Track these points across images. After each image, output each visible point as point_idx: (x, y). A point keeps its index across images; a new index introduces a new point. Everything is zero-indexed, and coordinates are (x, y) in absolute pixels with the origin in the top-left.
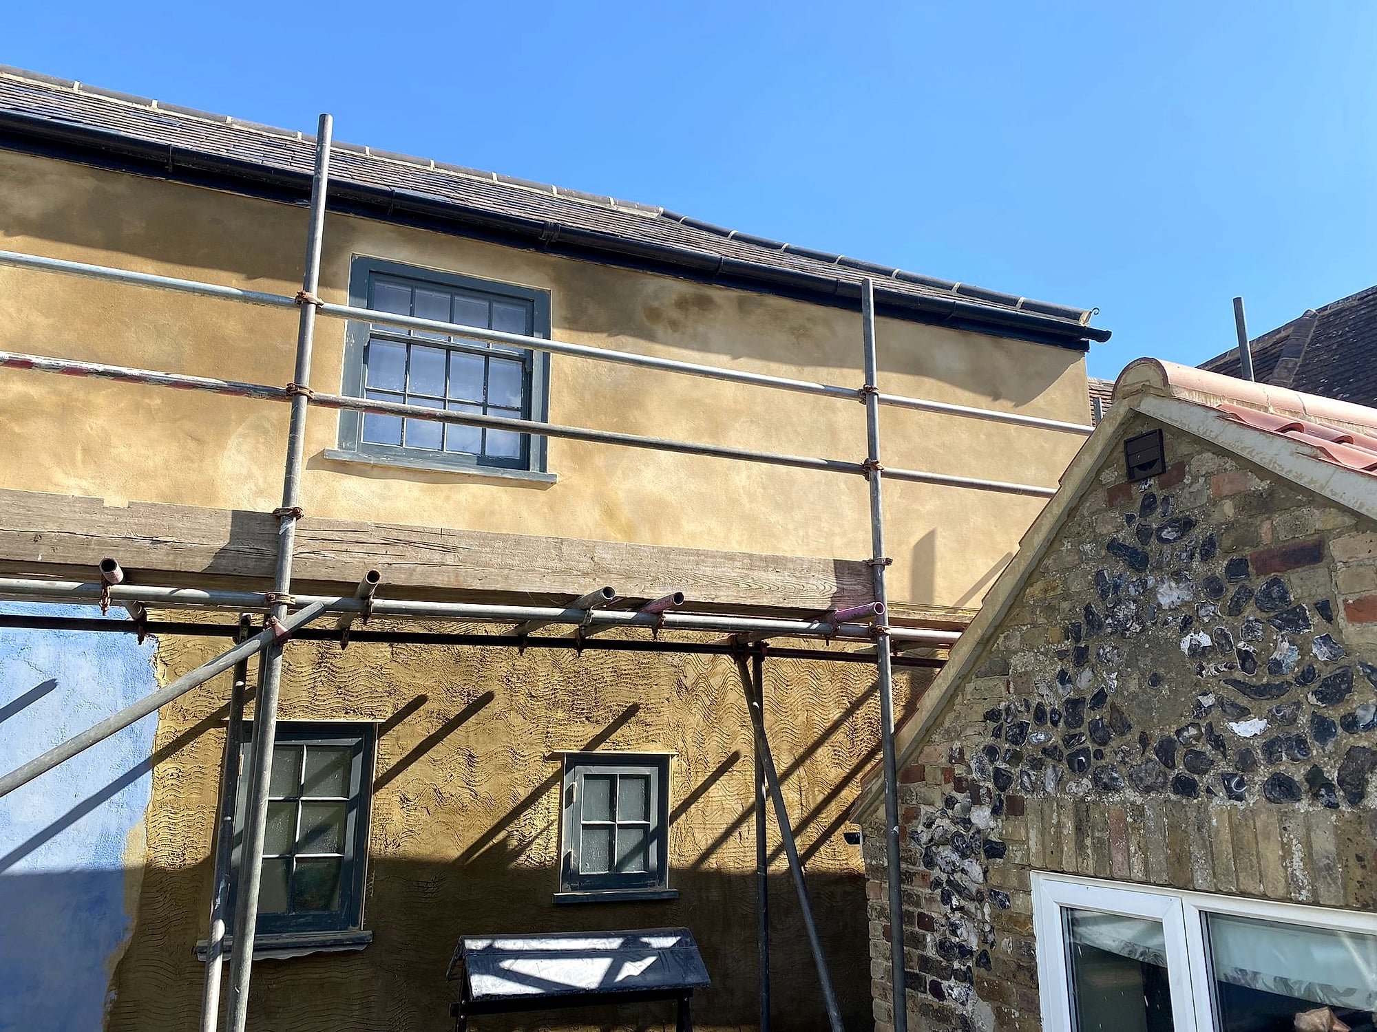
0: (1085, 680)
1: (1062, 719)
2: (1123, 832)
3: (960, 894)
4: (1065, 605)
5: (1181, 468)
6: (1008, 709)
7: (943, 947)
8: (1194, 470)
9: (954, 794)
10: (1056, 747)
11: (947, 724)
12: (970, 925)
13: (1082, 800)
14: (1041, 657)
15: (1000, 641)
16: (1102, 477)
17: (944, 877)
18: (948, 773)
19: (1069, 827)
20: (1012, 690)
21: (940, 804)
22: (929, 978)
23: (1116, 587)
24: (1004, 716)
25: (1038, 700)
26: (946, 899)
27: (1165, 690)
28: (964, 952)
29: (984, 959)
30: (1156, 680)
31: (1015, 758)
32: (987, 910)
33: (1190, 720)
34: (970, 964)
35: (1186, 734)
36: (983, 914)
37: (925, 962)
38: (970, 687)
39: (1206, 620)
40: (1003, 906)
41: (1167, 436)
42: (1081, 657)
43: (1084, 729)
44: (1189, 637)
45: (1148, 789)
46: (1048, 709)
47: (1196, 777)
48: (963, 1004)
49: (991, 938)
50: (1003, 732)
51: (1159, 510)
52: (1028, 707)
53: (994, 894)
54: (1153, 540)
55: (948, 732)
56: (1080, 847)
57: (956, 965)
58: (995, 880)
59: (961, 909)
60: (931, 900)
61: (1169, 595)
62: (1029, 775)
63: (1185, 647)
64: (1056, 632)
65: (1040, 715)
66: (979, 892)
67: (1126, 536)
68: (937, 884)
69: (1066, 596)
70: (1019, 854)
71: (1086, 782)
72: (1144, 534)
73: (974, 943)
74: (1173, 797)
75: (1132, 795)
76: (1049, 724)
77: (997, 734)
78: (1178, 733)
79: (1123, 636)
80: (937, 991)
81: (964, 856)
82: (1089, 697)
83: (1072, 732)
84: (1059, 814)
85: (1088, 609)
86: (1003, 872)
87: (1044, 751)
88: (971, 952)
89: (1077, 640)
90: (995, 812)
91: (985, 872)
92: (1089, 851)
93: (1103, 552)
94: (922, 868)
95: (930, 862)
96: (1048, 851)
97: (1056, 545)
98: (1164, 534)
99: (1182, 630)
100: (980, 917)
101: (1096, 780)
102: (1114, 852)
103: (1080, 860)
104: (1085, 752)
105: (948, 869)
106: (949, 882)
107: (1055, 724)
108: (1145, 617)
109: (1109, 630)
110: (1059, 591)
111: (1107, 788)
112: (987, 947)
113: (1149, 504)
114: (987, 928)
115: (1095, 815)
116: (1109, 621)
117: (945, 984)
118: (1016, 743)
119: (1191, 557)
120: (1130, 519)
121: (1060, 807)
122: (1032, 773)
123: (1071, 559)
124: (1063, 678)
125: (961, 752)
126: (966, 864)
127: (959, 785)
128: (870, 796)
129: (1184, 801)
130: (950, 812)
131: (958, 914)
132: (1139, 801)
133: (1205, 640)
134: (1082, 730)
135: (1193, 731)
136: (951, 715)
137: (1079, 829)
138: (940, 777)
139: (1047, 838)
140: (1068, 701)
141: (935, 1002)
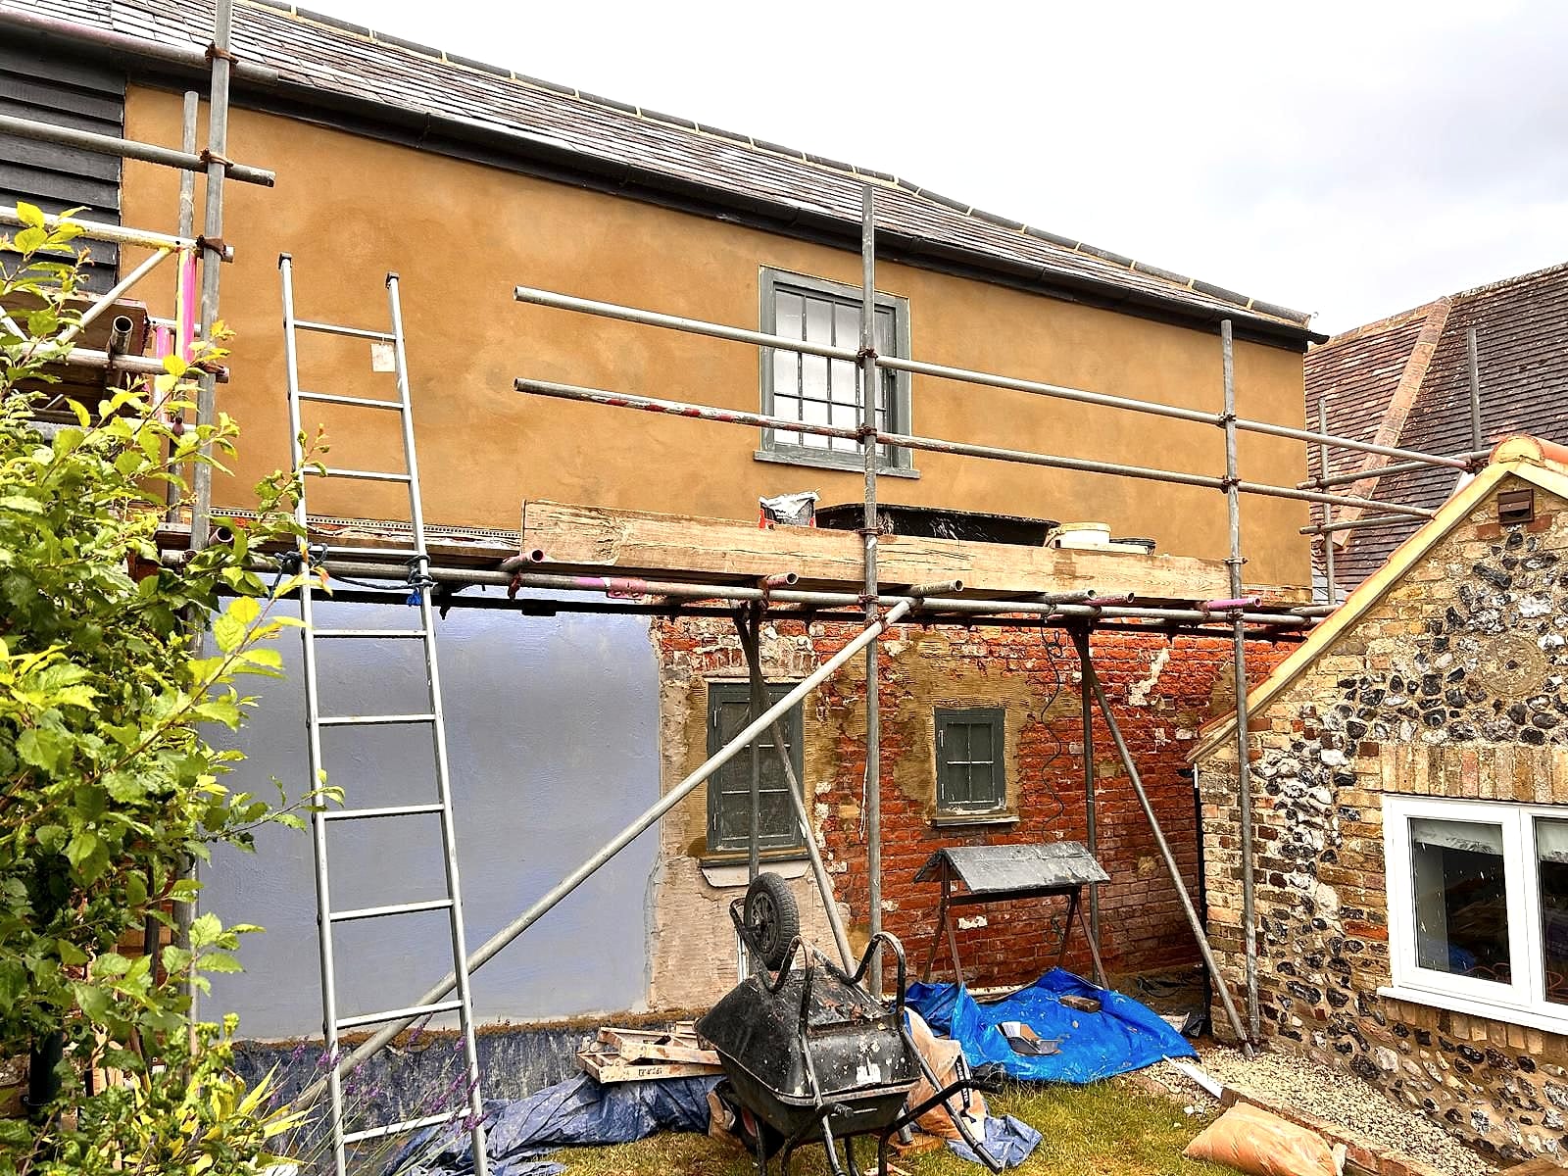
0: (1444, 660)
1: (1419, 689)
2: (1475, 766)
3: (1307, 812)
4: (1430, 608)
5: (1548, 520)
6: (1364, 681)
7: (1286, 849)
8: (1559, 523)
9: (1303, 740)
10: (1411, 708)
11: (1298, 688)
12: (1315, 833)
13: (1438, 745)
14: (1401, 644)
15: (1359, 630)
16: (1473, 517)
17: (1289, 801)
18: (1297, 725)
19: (1423, 763)
20: (1368, 666)
21: (1288, 747)
22: (1269, 873)
23: (1480, 599)
24: (1358, 684)
25: (1395, 674)
26: (1291, 815)
27: (1521, 671)
28: (1308, 852)
29: (1329, 856)
30: (1513, 665)
31: (1371, 715)
32: (1335, 822)
33: (1540, 693)
34: (1313, 860)
35: (1535, 702)
36: (1331, 825)
37: (1266, 862)
38: (1324, 663)
39: (1561, 626)
40: (1353, 819)
41: (1538, 497)
42: (1441, 646)
43: (1442, 695)
44: (1545, 637)
45: (1499, 739)
46: (1405, 682)
47: (1543, 731)
48: (1306, 888)
49: (1338, 841)
50: (1358, 696)
51: (1526, 546)
52: (1384, 678)
53: (1343, 809)
54: (1518, 568)
55: (1299, 694)
56: (1433, 777)
57: (1299, 861)
58: (1344, 800)
59: (1304, 822)
60: (1275, 817)
61: (1530, 607)
62: (1383, 727)
63: (1542, 642)
64: (1416, 627)
65: (1396, 685)
66: (1327, 809)
67: (1492, 563)
68: (1283, 805)
69: (1430, 600)
70: (1372, 783)
71: (1442, 733)
72: (1509, 563)
73: (1319, 844)
74: (1521, 744)
75: (1482, 742)
76: (1405, 691)
77: (1351, 696)
78: (1529, 701)
79: (1484, 633)
80: (1278, 881)
81: (1313, 784)
82: (1446, 674)
83: (1429, 698)
84: (1414, 755)
85: (1451, 612)
86: (1355, 797)
87: (1400, 711)
88: (1316, 851)
89: (1439, 633)
90: (1348, 754)
91: (1335, 796)
92: (1442, 780)
93: (1469, 572)
94: (1265, 794)
95: (1274, 789)
96: (1402, 780)
97: (1423, 563)
98: (1528, 564)
99: (1540, 632)
100: (1327, 826)
101: (1452, 730)
102: (1465, 780)
103: (1432, 786)
104: (1442, 713)
105: (1295, 794)
106: (1295, 804)
107: (1412, 692)
108: (1506, 622)
109: (1472, 628)
110: (1423, 597)
111: (1462, 737)
112: (1334, 848)
113: (1515, 541)
114: (1335, 834)
115: (1450, 756)
116: (1472, 621)
117: (1286, 877)
118: (1372, 704)
119: (1552, 582)
120: (1496, 550)
121: (1415, 751)
122: (1386, 725)
123: (1438, 574)
124: (1421, 657)
125: (1313, 709)
126: (1314, 790)
127: (1310, 734)
128: (1211, 742)
129: (1531, 747)
130: (1297, 754)
131: (1302, 826)
132: (1490, 746)
133: (1558, 640)
134: (1438, 696)
135: (1542, 700)
136: (1304, 682)
137: (1432, 765)
138: (1288, 727)
139: (1401, 772)
140: (1426, 676)
141: (1277, 890)
